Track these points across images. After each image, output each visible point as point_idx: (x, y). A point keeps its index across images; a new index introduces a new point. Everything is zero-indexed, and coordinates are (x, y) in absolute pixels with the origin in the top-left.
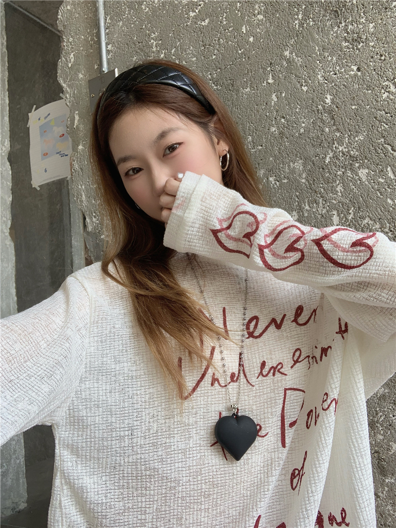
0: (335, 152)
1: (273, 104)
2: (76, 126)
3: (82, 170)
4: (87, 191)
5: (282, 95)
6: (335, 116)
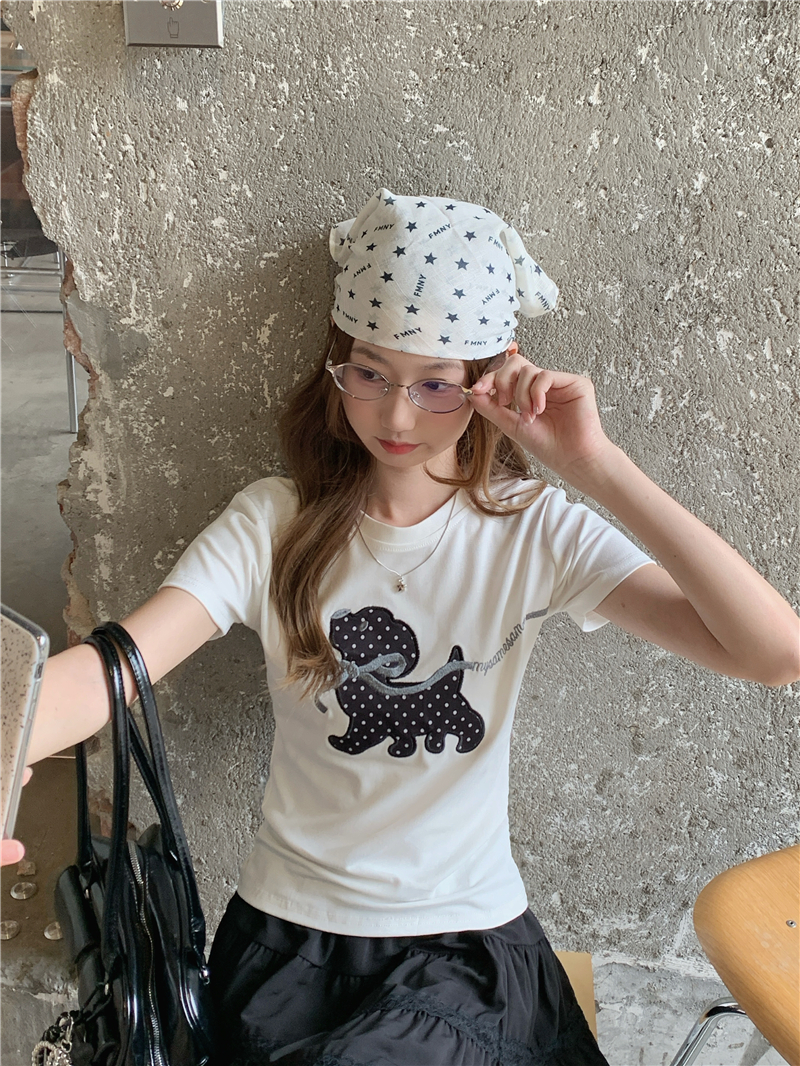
0: (685, 286)
1: (589, 152)
2: (40, 14)
3: (58, 141)
4: (79, 201)
5: (611, 140)
6: (703, 220)
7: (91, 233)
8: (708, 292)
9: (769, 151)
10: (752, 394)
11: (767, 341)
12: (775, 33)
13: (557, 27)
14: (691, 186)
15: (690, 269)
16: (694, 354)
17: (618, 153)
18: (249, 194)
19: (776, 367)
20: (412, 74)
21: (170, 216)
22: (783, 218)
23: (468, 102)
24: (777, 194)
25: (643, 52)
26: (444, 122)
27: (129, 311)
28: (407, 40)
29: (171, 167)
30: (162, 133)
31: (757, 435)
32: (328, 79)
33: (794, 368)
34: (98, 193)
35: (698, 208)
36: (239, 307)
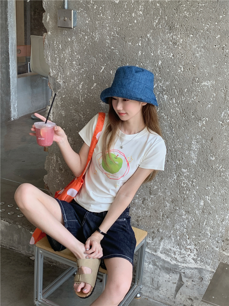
0: (158, 85)
1: (139, 55)
2: (48, 21)
3: (49, 45)
4: (52, 57)
5: (143, 53)
6: (161, 71)
7: (53, 63)
8: (162, 87)
9: (173, 58)
10: (172, 110)
11: (174, 99)
12: (173, 33)
13: (133, 29)
14: (158, 63)
15: (159, 81)
16: (160, 100)
17: (144, 56)
18: (80, 58)
19: (176, 105)
20: (108, 37)
21: (66, 61)
22: (176, 72)
23: (117, 43)
24: (175, 67)
25: (148, 35)
26: (113, 47)
27: (58, 79)
28: (107, 30)
29: (67, 51)
30: (66, 44)
31: (173, 120)
32: (94, 37)
33: (180, 105)
34: (55, 55)
35: (160, 68)
36: (77, 80)
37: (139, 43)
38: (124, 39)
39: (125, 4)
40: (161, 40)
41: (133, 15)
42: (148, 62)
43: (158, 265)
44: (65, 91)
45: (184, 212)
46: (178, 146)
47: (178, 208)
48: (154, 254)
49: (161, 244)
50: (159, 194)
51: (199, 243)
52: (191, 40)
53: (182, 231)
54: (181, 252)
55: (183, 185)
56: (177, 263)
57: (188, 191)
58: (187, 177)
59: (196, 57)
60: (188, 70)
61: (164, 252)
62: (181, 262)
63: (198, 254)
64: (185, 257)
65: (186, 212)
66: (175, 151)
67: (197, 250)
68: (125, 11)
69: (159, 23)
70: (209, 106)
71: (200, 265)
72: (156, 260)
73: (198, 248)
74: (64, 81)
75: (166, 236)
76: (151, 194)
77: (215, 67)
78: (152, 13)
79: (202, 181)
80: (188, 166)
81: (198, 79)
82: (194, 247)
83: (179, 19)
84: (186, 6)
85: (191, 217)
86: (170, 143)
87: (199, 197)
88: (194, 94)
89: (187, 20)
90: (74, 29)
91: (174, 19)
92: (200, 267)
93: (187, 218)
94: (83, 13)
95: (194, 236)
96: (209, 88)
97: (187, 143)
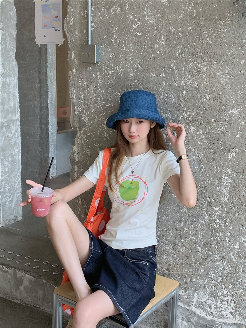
0: (184, 116)
1: (163, 86)
2: (73, 59)
3: (74, 83)
4: (76, 94)
5: (167, 83)
6: (186, 101)
7: (78, 100)
8: (188, 118)
9: (197, 87)
10: (199, 142)
11: (201, 130)
12: (196, 62)
13: (156, 61)
14: (183, 94)
15: (184, 112)
17: (168, 86)
18: (104, 93)
19: (203, 136)
20: (131, 70)
21: (91, 97)
22: (202, 101)
23: (141, 75)
24: (200, 96)
25: (172, 65)
26: (137, 80)
27: (83, 116)
28: (130, 63)
29: (92, 88)
30: (90, 81)
31: (201, 153)
32: (117, 71)
33: (207, 137)
34: (80, 92)
35: (184, 99)
36: (102, 116)
37: (162, 74)
38: (148, 71)
39: (147, 36)
40: (184, 70)
41: (156, 46)
42: (172, 93)
43: (192, 321)
44: (89, 129)
45: (218, 257)
46: (208, 181)
47: (211, 253)
48: (188, 308)
49: (195, 297)
50: (190, 237)
51: (237, 293)
52: (215, 67)
53: (217, 280)
54: (217, 305)
55: (215, 225)
56: (213, 319)
57: (221, 233)
58: (220, 216)
59: (221, 84)
60: (213, 98)
61: (199, 306)
62: (218, 318)
63: (236, 307)
64: (222, 310)
65: (220, 257)
66: (205, 187)
67: (235, 302)
68: (148, 42)
69: (181, 52)
70: (238, 135)
71: (240, 320)
72: (190, 316)
73: (236, 299)
74: (88, 119)
75: (200, 287)
76: (181, 237)
77: (241, 93)
78: (175, 42)
79: (236, 220)
80: (220, 204)
81: (224, 107)
82: (232, 298)
83: (202, 46)
84: (208, 32)
85: (226, 263)
86: (199, 179)
87: (234, 239)
88: (221, 123)
89: (209, 47)
90: (99, 64)
91: (197, 47)
92: (239, 322)
93: (222, 264)
94: (107, 48)
95: (231, 286)
96: (236, 117)
97: (218, 178)
